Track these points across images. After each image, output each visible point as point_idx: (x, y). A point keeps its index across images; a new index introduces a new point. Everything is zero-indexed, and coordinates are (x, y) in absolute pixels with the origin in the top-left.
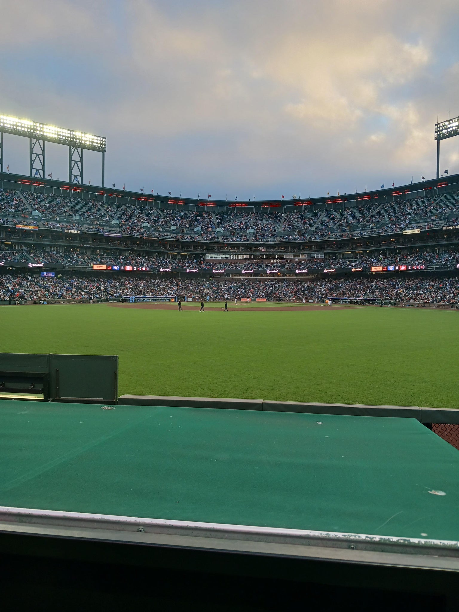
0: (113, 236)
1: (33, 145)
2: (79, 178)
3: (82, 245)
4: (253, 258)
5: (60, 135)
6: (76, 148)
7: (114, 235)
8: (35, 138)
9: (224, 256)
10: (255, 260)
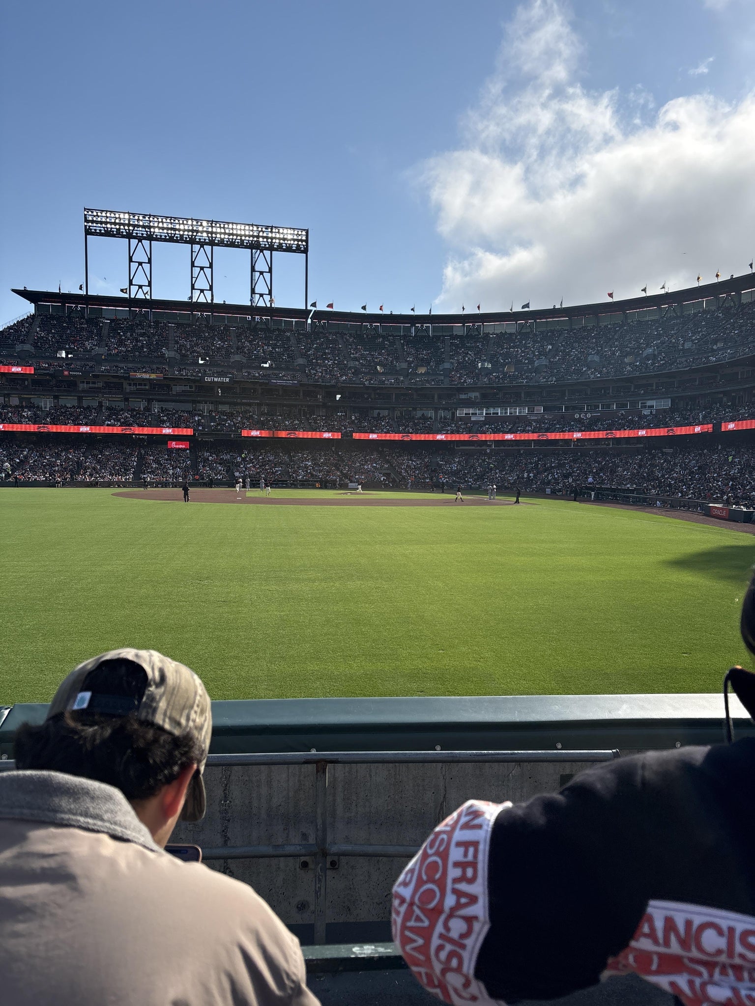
0: (284, 384)
1: (194, 255)
2: (267, 298)
3: (239, 401)
4: (542, 412)
5: (233, 234)
6: (262, 251)
7: (286, 383)
8: (198, 243)
9: (492, 411)
10: (546, 416)
